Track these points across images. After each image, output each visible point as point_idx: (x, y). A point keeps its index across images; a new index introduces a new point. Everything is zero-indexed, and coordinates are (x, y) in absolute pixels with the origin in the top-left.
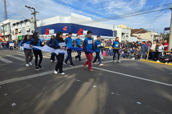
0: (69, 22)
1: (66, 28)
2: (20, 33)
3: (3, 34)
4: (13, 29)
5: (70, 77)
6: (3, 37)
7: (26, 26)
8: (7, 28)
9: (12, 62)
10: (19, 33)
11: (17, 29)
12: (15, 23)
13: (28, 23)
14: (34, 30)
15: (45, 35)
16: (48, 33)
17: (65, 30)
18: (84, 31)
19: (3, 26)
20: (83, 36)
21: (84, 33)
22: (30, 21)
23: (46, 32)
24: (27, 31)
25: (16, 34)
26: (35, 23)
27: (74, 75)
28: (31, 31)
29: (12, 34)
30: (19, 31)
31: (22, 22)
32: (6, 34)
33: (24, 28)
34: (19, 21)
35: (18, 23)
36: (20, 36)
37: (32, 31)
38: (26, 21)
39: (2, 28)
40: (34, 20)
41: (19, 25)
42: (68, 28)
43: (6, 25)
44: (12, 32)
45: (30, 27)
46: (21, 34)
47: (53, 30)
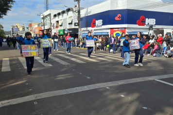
0: (125, 8)
1: (119, 17)
2: (61, 26)
3: (43, 28)
4: (54, 21)
5: (130, 98)
6: (42, 31)
7: (68, 17)
8: (47, 21)
9: (51, 65)
11: (58, 22)
12: (56, 13)
13: (70, 13)
14: (77, 22)
15: (90, 29)
16: (94, 25)
17: (118, 19)
18: (147, 19)
19: (43, 18)
20: (145, 27)
21: (146, 23)
22: (73, 10)
23: (92, 24)
24: (69, 24)
25: (57, 27)
26: (79, 12)
27: (136, 95)
28: (73, 23)
29: (52, 28)
30: (60, 23)
31: (63, 12)
32: (46, 27)
33: (66, 19)
34: (60, 11)
35: (59, 14)
36: (61, 30)
37: (75, 23)
38: (69, 10)
39: (42, 20)
40: (77, 9)
41: (61, 16)
42: (122, 17)
43: (46, 16)
44: (52, 24)
45: (73, 18)
46: (62, 28)
47: (101, 20)
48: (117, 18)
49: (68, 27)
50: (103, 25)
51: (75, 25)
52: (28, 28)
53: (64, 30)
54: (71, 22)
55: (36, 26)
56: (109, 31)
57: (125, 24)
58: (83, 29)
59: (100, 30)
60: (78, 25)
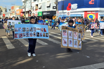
3: (24, 10)
4: (34, 4)
6: (24, 13)
7: (46, 2)
10: (39, 8)
11: (37, 5)
14: (55, 5)
24: (48, 7)
25: (36, 10)
29: (32, 10)
30: (39, 7)
32: (27, 10)
33: (45, 3)
36: (40, 13)
39: (23, 4)
42: (95, 2)
44: (32, 7)
45: (51, 2)
46: (41, 10)
47: (76, 4)
48: (90, 3)
49: (47, 10)
50: (78, 8)
51: (53, 8)
52: (10, 10)
53: (43, 12)
54: (49, 5)
55: (18, 8)
56: (83, 13)
57: (98, 7)
58: (60, 11)
59: (75, 12)
60: (56, 8)
